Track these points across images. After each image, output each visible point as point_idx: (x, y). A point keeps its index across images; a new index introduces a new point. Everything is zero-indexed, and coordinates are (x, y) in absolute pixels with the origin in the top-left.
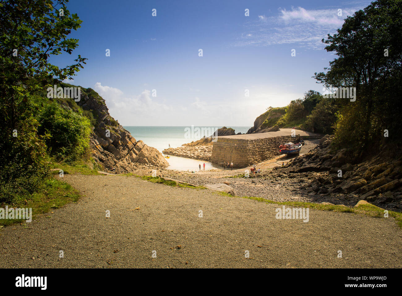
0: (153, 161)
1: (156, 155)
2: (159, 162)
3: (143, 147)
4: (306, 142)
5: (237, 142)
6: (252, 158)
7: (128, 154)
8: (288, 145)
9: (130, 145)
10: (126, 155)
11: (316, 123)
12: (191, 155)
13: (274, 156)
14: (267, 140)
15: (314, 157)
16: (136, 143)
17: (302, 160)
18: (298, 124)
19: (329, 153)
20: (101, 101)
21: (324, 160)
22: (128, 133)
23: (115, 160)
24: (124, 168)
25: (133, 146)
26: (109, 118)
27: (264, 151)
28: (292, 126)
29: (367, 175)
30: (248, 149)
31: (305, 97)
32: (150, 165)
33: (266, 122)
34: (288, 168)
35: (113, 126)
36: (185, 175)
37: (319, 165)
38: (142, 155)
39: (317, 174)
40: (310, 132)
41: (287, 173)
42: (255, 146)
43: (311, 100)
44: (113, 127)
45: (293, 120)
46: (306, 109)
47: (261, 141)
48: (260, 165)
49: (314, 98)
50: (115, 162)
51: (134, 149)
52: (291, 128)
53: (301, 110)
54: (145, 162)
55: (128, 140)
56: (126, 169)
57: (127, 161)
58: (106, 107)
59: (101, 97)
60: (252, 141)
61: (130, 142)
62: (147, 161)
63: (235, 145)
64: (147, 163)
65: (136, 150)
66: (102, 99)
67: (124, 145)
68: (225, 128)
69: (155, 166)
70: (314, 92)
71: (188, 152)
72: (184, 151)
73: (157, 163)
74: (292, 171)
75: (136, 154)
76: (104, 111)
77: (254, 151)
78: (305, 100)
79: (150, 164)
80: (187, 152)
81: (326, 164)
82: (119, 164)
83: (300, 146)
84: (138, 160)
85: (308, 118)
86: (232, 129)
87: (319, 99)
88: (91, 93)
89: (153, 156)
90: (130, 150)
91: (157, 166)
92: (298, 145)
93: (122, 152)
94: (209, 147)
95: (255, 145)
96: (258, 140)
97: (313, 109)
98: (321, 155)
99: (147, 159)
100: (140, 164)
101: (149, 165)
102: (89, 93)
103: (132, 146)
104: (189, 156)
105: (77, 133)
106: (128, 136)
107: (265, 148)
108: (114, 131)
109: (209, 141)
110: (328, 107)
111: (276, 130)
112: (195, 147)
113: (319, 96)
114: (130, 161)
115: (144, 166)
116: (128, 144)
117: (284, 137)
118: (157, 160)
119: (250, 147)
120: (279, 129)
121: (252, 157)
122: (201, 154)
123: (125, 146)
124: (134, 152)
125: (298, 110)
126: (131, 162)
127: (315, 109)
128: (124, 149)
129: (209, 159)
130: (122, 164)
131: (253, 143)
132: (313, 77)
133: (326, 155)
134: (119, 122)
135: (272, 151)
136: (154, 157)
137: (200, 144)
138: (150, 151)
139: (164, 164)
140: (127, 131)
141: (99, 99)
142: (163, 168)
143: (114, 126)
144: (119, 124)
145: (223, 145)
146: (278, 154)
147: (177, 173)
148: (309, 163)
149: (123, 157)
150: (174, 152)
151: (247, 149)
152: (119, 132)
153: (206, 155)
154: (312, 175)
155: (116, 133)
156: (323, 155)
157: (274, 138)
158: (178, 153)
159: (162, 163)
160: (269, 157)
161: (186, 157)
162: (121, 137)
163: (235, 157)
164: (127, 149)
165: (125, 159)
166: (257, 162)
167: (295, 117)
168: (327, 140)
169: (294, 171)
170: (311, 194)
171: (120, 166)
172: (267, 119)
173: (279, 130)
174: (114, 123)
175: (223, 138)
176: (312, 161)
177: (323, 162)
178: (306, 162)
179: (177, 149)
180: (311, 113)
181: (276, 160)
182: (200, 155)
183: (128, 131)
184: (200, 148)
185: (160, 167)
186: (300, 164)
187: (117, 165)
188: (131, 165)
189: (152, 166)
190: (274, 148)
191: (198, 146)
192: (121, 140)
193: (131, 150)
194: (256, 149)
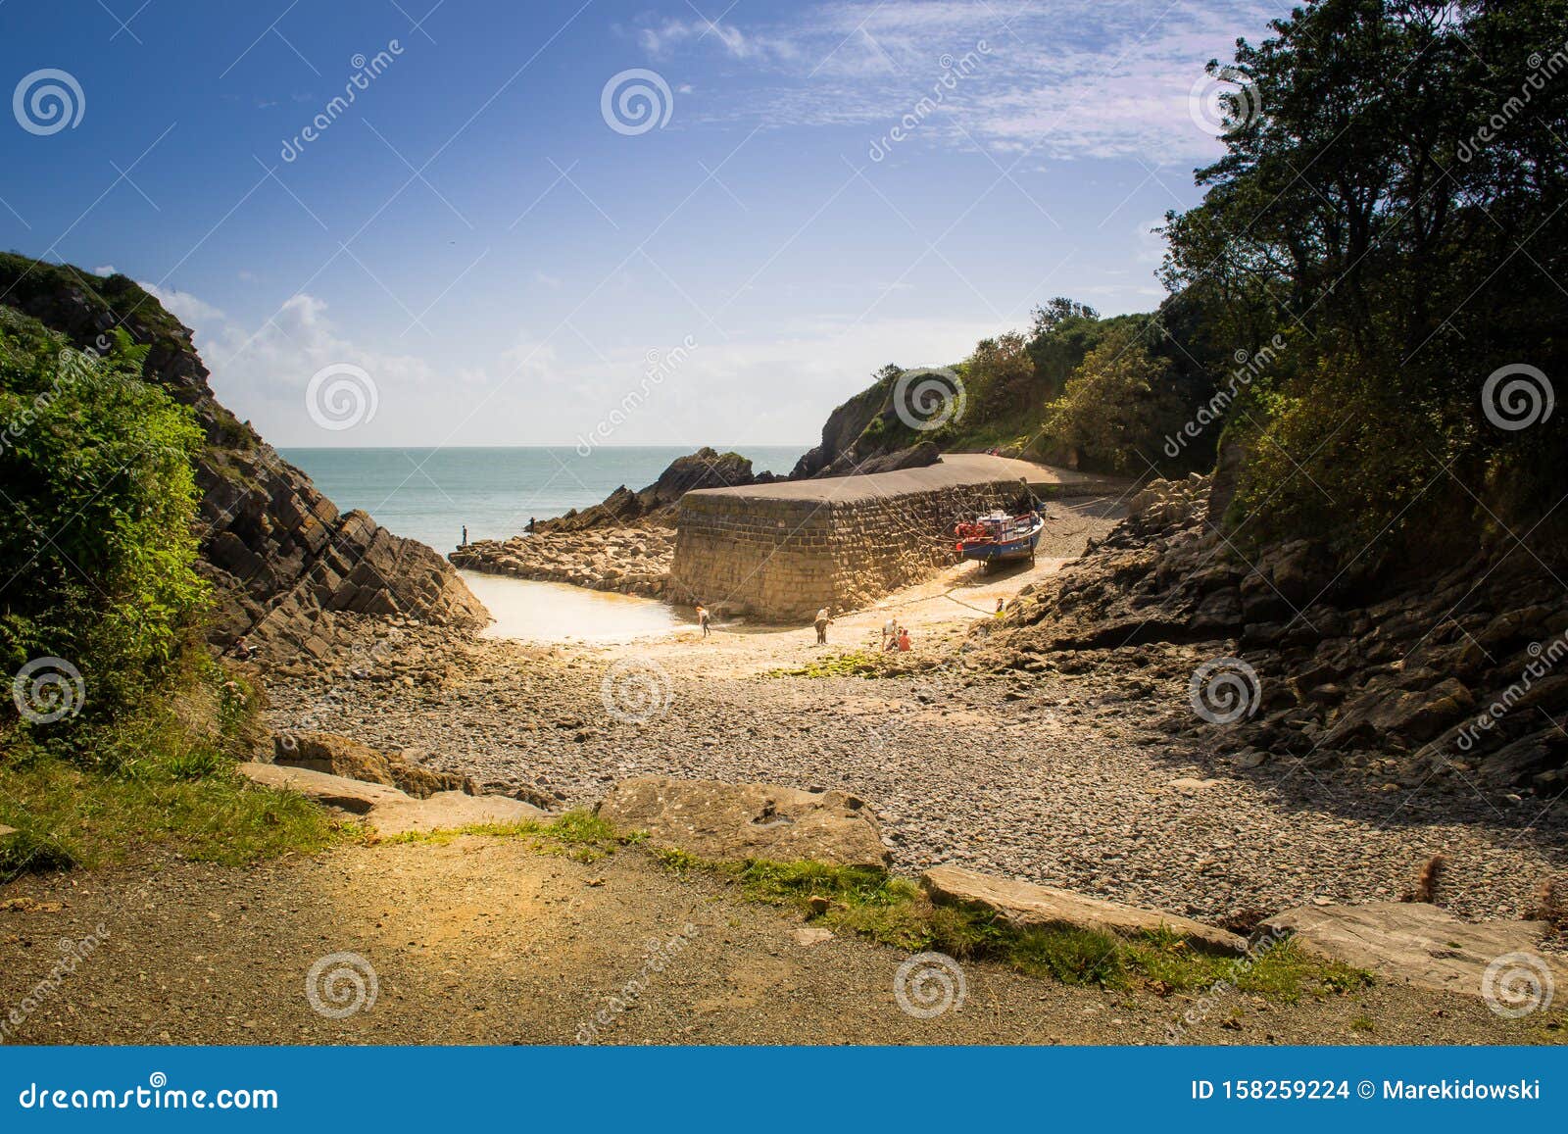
0: (420, 600)
1: (430, 575)
2: (449, 605)
3: (372, 543)
4: (1052, 508)
5: (788, 512)
6: (849, 581)
7: (303, 572)
8: (989, 523)
9: (311, 528)
10: (293, 576)
11: (1084, 432)
12: (577, 571)
13: (934, 568)
14: (904, 505)
15: (1155, 578)
16: (341, 525)
17: (1098, 592)
18: (1011, 435)
19: (1221, 560)
20: (174, 333)
21: (1204, 590)
22: (303, 480)
23: (253, 605)
24: (296, 643)
25: (327, 535)
26: (212, 411)
27: (897, 549)
28: (984, 445)
29: (1465, 660)
30: (834, 543)
31: (1035, 327)
32: (406, 619)
33: (874, 426)
34: (1042, 624)
35: (230, 448)
36: (583, 666)
37: (1186, 611)
38: (368, 577)
39: (1182, 653)
40: (1062, 467)
41: (1040, 647)
42: (862, 528)
43: (1061, 338)
44: (231, 453)
45: (987, 420)
46: (1041, 372)
47: (882, 509)
48: (884, 609)
49: (1073, 332)
50: (251, 614)
51: (333, 551)
52: (983, 452)
53: (1020, 380)
54: (382, 610)
55: (302, 508)
56: (310, 645)
57: (300, 603)
58: (198, 362)
59: (172, 316)
60: (847, 507)
61: (310, 519)
62: (392, 601)
63: (780, 525)
64: (395, 611)
65: (342, 556)
66: (179, 324)
67: (287, 534)
68: (708, 453)
69: (431, 624)
70: (1069, 304)
71: (565, 557)
72: (545, 552)
73: (439, 612)
74: (1066, 638)
75: (342, 573)
76: (191, 380)
77: (858, 548)
78: (1035, 337)
79: (408, 615)
80: (559, 559)
81: (1214, 610)
82: (271, 623)
83: (1036, 528)
84: (354, 597)
85: (1054, 411)
86: (740, 460)
87: (1091, 336)
88: (123, 297)
89: (418, 578)
90: (311, 556)
91: (441, 624)
92: (1027, 521)
93: (276, 566)
94: (648, 535)
95: (859, 524)
96: (870, 503)
97: (1070, 374)
98: (1188, 567)
99: (393, 594)
100: (361, 619)
101: (401, 622)
102: (116, 299)
103: (323, 536)
104: (571, 573)
105: (117, 502)
106: (304, 493)
107: (900, 537)
108: (237, 472)
109: (644, 511)
110: (1134, 364)
111: (928, 459)
112: (589, 536)
113: (1092, 321)
114: (316, 604)
115: (382, 628)
116: (301, 529)
117: (968, 488)
118: (437, 599)
119: (840, 534)
120: (940, 456)
121: (849, 577)
122: (620, 566)
123: (291, 537)
124: (333, 564)
125: (1009, 378)
126: (319, 609)
127: (1082, 376)
128: (285, 551)
129: (658, 586)
130: (286, 619)
131: (852, 517)
132: (1157, 230)
133: (1211, 570)
134: (257, 430)
135: (925, 551)
136: (423, 584)
137: (606, 520)
138: (403, 559)
139: (467, 615)
140: (295, 469)
141: (163, 324)
142: (465, 631)
143: (235, 447)
144: (258, 439)
145: (722, 526)
146: (946, 562)
147: (542, 658)
148: (1138, 605)
149: (281, 587)
150: (504, 559)
151: (829, 544)
152: (262, 475)
153: (644, 568)
154: (1163, 657)
155: (246, 480)
156: (1193, 568)
157: (932, 493)
158: (518, 561)
159: (460, 609)
160: (914, 575)
161: (558, 580)
162: (270, 498)
163: (780, 577)
164: (299, 549)
165: (292, 595)
166: (868, 598)
167: (996, 407)
168: (1159, 499)
169: (1073, 639)
170: (1239, 758)
171: (277, 632)
172: (881, 416)
173: (940, 461)
174: (236, 436)
175: (721, 497)
176: (1146, 593)
177: (1200, 601)
178: (1117, 598)
179: (511, 546)
180: (1061, 392)
181: (946, 585)
182: (619, 570)
183: (299, 469)
184: (612, 539)
185: (452, 628)
186: (1094, 610)
187: (263, 626)
188: (325, 625)
189: (416, 623)
190: (934, 535)
191: (604, 532)
192: (272, 510)
193: (317, 556)
194: (863, 541)
